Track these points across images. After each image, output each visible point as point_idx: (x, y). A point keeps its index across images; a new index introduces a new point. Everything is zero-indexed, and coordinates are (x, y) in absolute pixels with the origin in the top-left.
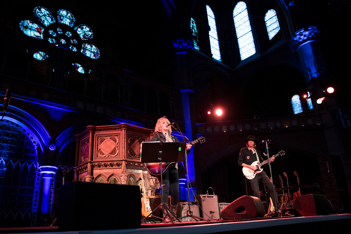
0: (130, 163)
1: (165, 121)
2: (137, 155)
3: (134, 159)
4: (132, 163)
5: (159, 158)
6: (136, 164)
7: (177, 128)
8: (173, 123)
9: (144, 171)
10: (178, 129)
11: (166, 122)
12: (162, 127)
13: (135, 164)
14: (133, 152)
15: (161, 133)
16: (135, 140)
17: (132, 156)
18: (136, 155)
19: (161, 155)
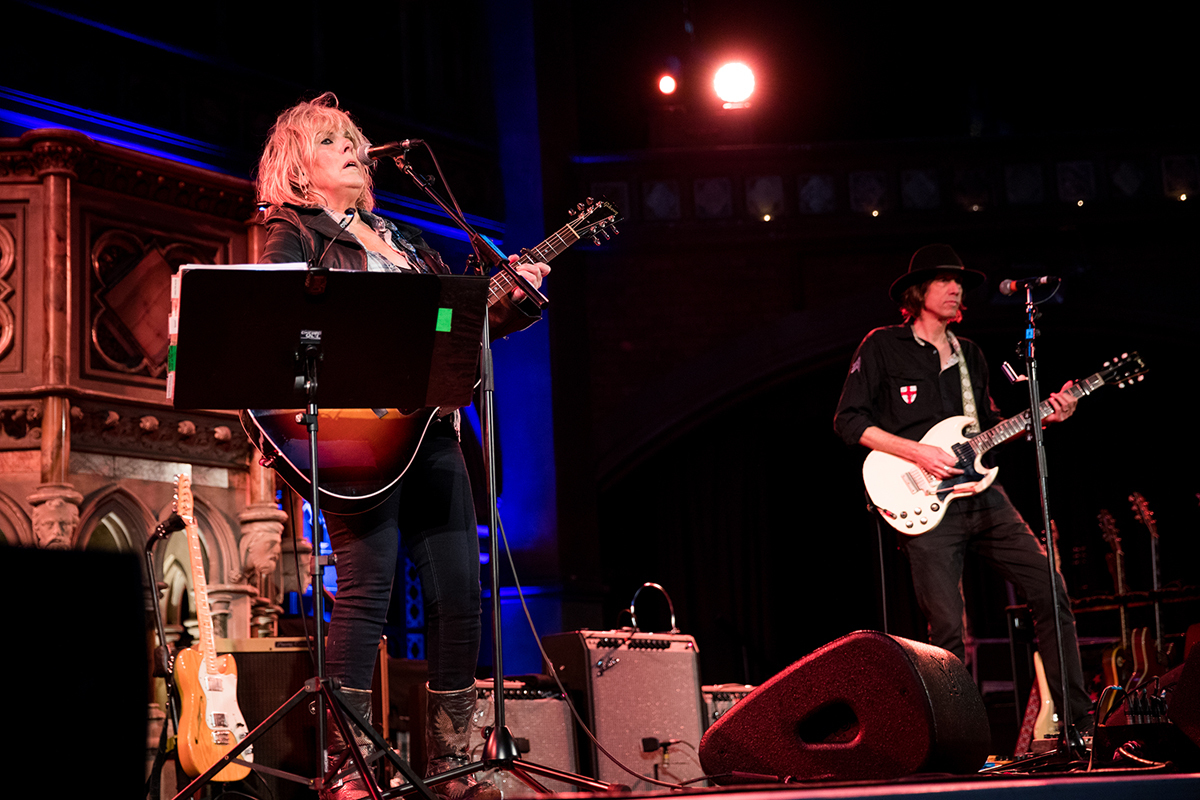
0: (104, 415)
1: (335, 126)
2: (152, 361)
3: (129, 389)
4: (114, 416)
5: (300, 379)
6: (148, 422)
7: (432, 178)
8: (407, 142)
9: (204, 469)
10: (438, 187)
11: (339, 136)
12: (317, 164)
13: (136, 421)
14: (128, 335)
15: (317, 212)
16: (140, 255)
17: (120, 366)
18: (145, 361)
19: (313, 355)
